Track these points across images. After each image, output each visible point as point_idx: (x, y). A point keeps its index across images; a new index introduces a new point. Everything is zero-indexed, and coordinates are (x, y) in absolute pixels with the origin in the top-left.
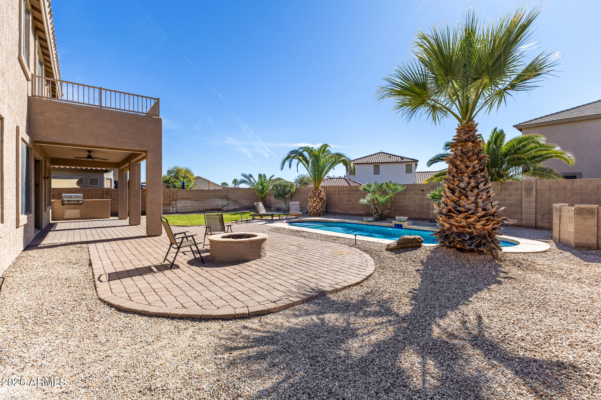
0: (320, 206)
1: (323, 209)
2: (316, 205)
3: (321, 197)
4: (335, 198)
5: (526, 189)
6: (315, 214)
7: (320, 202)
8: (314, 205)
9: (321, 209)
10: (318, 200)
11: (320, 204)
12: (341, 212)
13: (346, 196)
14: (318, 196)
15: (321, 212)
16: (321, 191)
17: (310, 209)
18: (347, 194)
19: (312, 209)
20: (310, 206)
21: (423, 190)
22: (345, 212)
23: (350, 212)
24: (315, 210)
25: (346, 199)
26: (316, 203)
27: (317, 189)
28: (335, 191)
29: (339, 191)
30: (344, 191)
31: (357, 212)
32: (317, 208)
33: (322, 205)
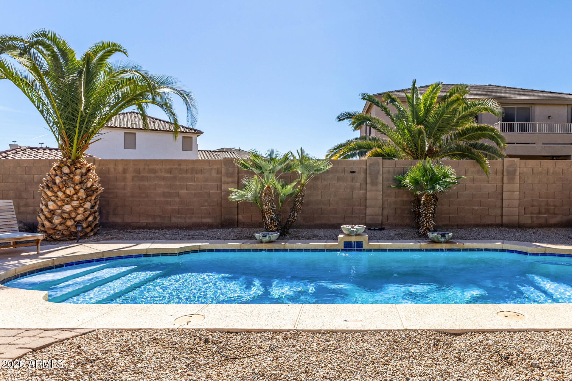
0: (86, 210)
1: (95, 218)
2: (76, 209)
3: (89, 185)
4: (124, 188)
5: (509, 172)
6: (72, 234)
7: (85, 200)
8: (67, 208)
9: (91, 219)
10: (82, 194)
11: (88, 205)
12: (144, 221)
13: (162, 183)
14: (81, 183)
15: (89, 226)
16: (88, 170)
17: (50, 220)
18: (163, 178)
19: (57, 220)
20: (53, 212)
21: (354, 172)
22: (158, 220)
23: (174, 220)
24: (70, 223)
25: (160, 190)
26: (75, 203)
27: (74, 163)
28: (125, 171)
29: (138, 171)
30: (154, 171)
31: (194, 220)
32: (79, 218)
33: (92, 207)
